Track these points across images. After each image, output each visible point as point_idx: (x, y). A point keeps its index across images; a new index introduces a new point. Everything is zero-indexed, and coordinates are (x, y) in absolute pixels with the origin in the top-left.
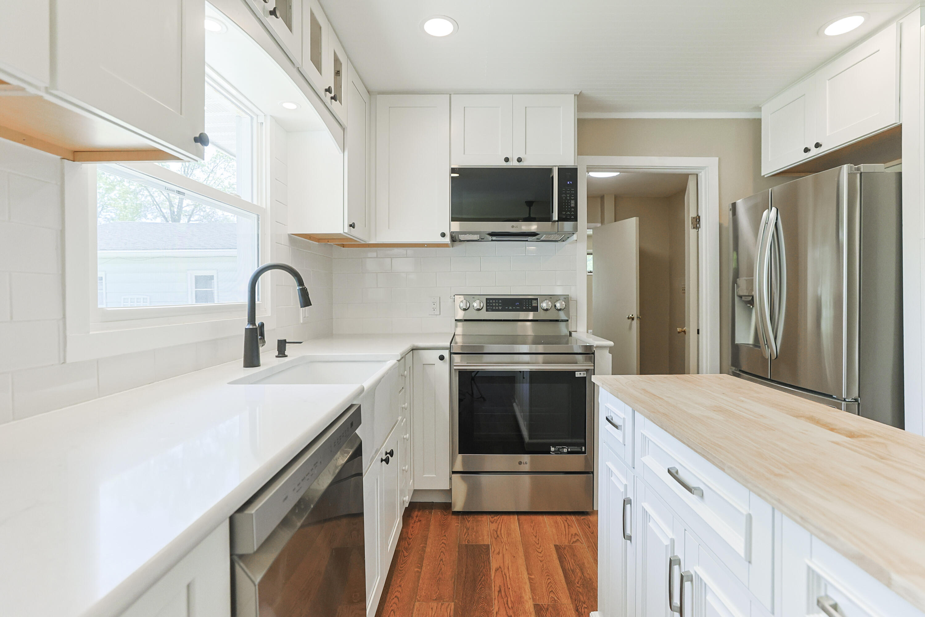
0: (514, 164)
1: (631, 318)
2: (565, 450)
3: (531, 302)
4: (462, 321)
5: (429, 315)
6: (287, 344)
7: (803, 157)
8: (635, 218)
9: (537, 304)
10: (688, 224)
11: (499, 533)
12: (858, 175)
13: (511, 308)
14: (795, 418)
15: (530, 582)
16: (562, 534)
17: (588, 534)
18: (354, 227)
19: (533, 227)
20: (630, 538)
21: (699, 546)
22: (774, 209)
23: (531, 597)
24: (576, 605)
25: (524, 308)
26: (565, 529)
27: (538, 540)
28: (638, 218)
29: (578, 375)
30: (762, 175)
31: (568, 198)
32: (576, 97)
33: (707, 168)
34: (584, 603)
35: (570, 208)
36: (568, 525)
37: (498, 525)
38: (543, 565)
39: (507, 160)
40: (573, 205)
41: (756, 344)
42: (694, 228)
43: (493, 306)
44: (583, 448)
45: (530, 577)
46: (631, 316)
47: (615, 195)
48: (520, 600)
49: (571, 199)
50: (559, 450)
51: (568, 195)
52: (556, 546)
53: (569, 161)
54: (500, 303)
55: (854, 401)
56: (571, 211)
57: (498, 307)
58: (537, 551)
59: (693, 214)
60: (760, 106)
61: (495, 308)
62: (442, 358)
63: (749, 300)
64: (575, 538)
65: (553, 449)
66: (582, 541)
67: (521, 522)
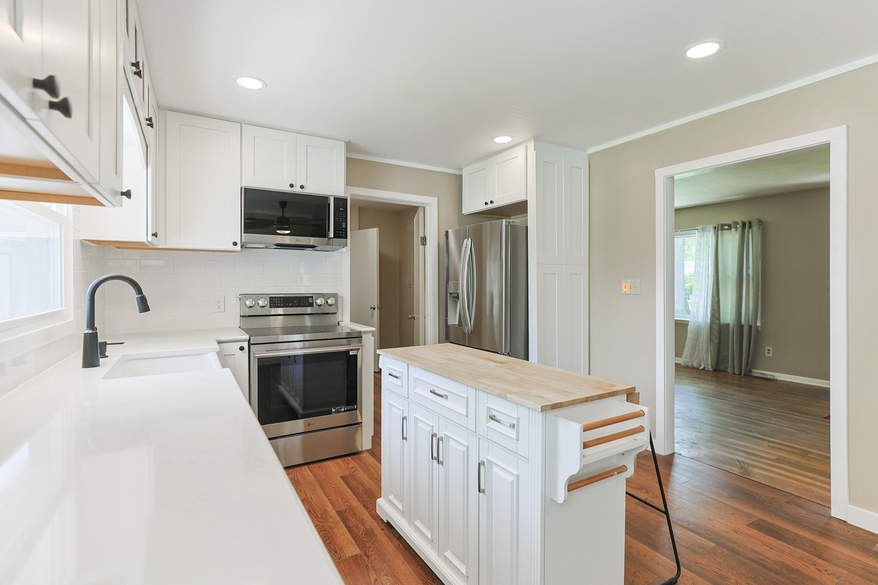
0: (297, 190)
1: (373, 308)
2: (343, 410)
3: (308, 299)
4: (247, 317)
5: (214, 312)
6: (107, 346)
7: (483, 207)
8: (376, 228)
9: (312, 301)
10: (417, 241)
11: (296, 478)
12: (510, 226)
13: (291, 304)
14: (481, 360)
15: (330, 501)
16: (343, 469)
17: (362, 465)
18: (156, 237)
19: (311, 241)
20: (406, 439)
21: (446, 422)
22: (469, 239)
23: (333, 508)
24: (364, 504)
25: (302, 304)
26: (345, 466)
27: (328, 476)
28: (378, 229)
29: (351, 353)
30: (463, 213)
31: (341, 221)
32: (346, 143)
33: (431, 204)
34: (369, 502)
35: (341, 228)
36: (347, 463)
37: (294, 475)
38: (335, 490)
39: (292, 186)
40: (344, 226)
41: (460, 324)
42: (422, 245)
43: (275, 303)
44: (355, 406)
45: (329, 498)
46: (373, 306)
47: (359, 207)
48: (325, 512)
49: (342, 222)
50: (338, 410)
51: (341, 219)
52: (341, 477)
53: (341, 193)
54: (282, 301)
55: (507, 354)
56: (342, 231)
57: (280, 304)
58: (329, 483)
59: (421, 235)
60: (462, 168)
61: (278, 304)
62: (242, 349)
63: (456, 296)
64: (353, 469)
65: (333, 410)
66: (358, 469)
67: (311, 469)
